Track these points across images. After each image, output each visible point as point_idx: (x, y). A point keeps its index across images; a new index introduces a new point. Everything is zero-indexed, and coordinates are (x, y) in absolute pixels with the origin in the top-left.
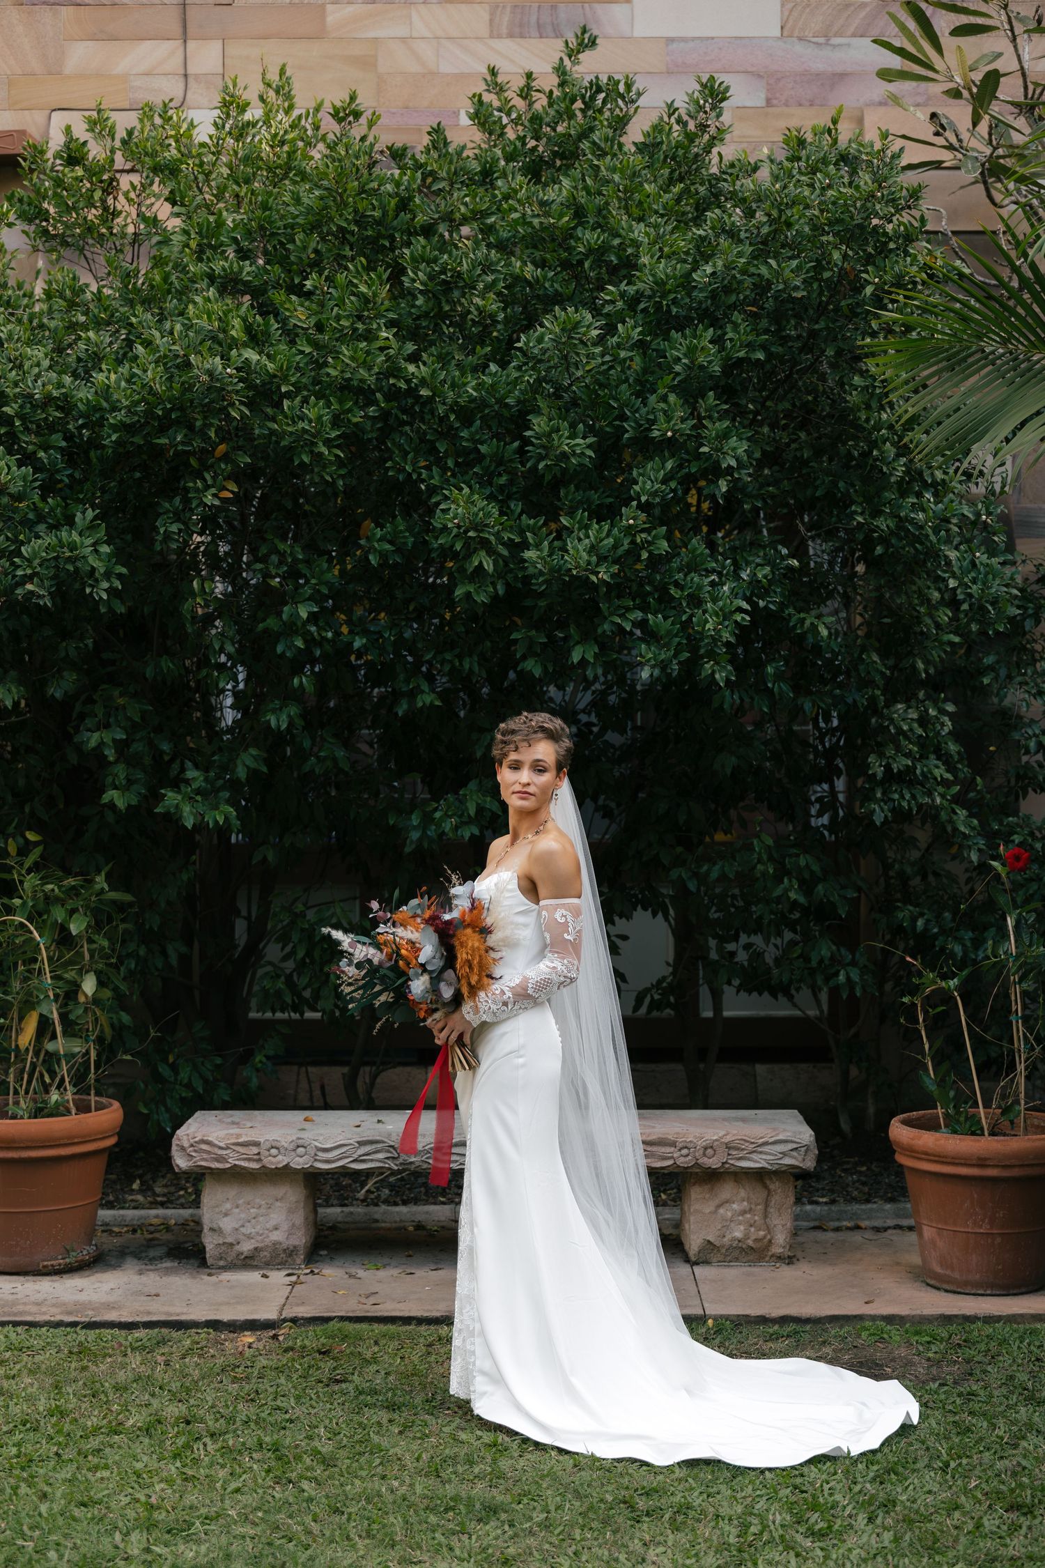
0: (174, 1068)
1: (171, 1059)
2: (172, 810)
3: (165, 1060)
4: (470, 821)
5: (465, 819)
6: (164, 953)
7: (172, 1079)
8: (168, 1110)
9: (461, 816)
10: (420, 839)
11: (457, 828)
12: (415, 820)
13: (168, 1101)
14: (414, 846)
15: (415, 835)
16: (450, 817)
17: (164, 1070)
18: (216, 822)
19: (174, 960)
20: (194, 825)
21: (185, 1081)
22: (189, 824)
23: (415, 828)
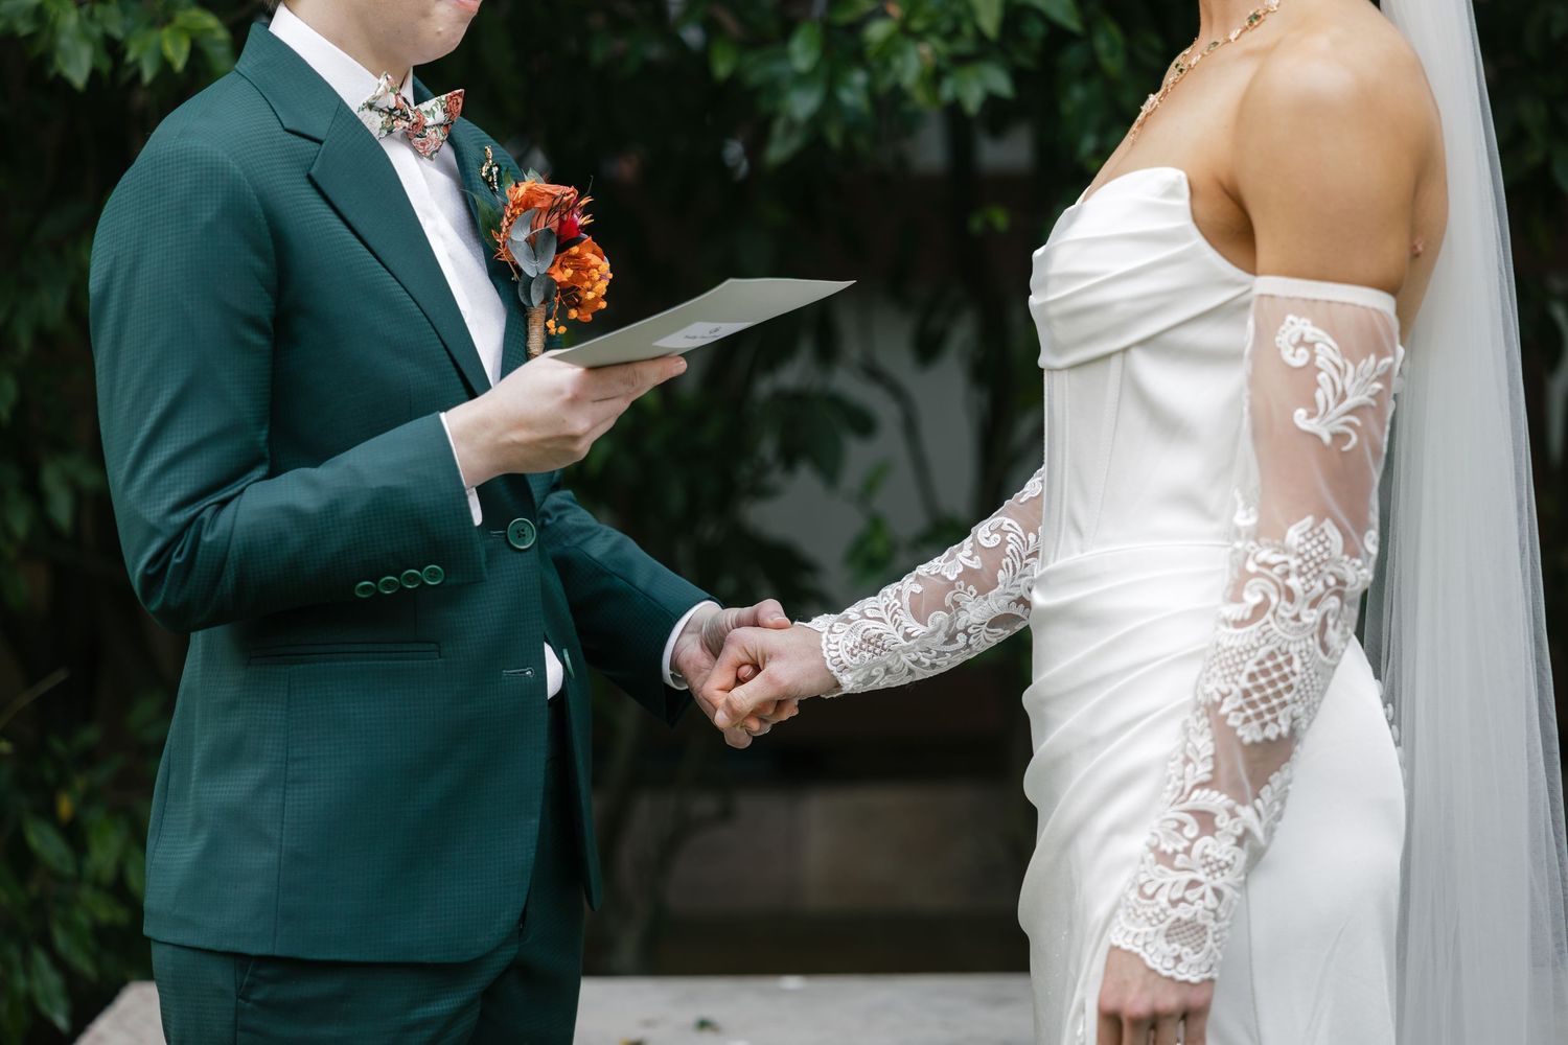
0: (75, 835)
1: (65, 806)
2: (24, 28)
3: (48, 812)
4: (985, 50)
5: (965, 46)
6: (35, 492)
7: (69, 869)
8: (59, 963)
9: (952, 35)
10: (817, 122)
11: (935, 77)
12: (802, 53)
13: (61, 939)
14: (795, 143)
15: (802, 104)
16: (918, 37)
17: (45, 842)
18: (165, 65)
19: (62, 509)
20: (95, 74)
21: (108, 874)
22: (77, 66)
23: (802, 80)
